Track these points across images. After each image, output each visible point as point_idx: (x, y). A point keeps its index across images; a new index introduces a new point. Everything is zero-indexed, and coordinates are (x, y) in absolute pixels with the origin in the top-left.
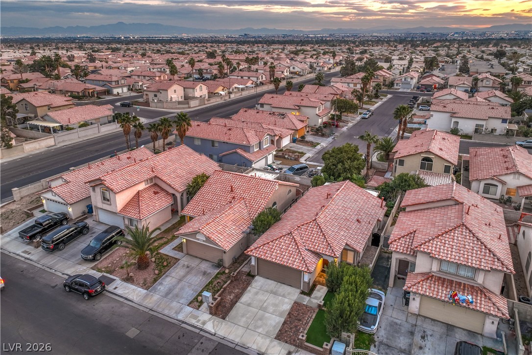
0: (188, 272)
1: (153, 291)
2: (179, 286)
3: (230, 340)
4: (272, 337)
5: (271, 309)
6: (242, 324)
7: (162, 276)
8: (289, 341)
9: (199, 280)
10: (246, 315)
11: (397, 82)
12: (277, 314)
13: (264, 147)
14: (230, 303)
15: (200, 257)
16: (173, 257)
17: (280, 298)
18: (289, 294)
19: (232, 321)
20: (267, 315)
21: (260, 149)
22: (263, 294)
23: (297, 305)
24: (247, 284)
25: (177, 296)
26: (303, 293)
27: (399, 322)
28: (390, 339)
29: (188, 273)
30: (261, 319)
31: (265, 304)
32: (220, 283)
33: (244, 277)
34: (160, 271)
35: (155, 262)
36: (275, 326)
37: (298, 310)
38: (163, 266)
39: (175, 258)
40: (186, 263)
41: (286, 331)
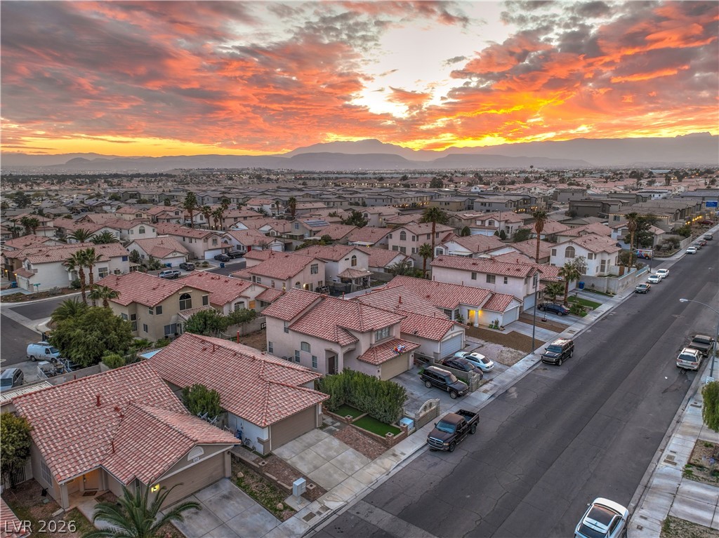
0: (209, 514)
2: (234, 527)
5: (332, 453)
12: (341, 450)
18: (318, 436)
20: (339, 458)
22: (306, 454)
24: (281, 462)
26: (321, 428)
32: (257, 486)
37: (344, 436)
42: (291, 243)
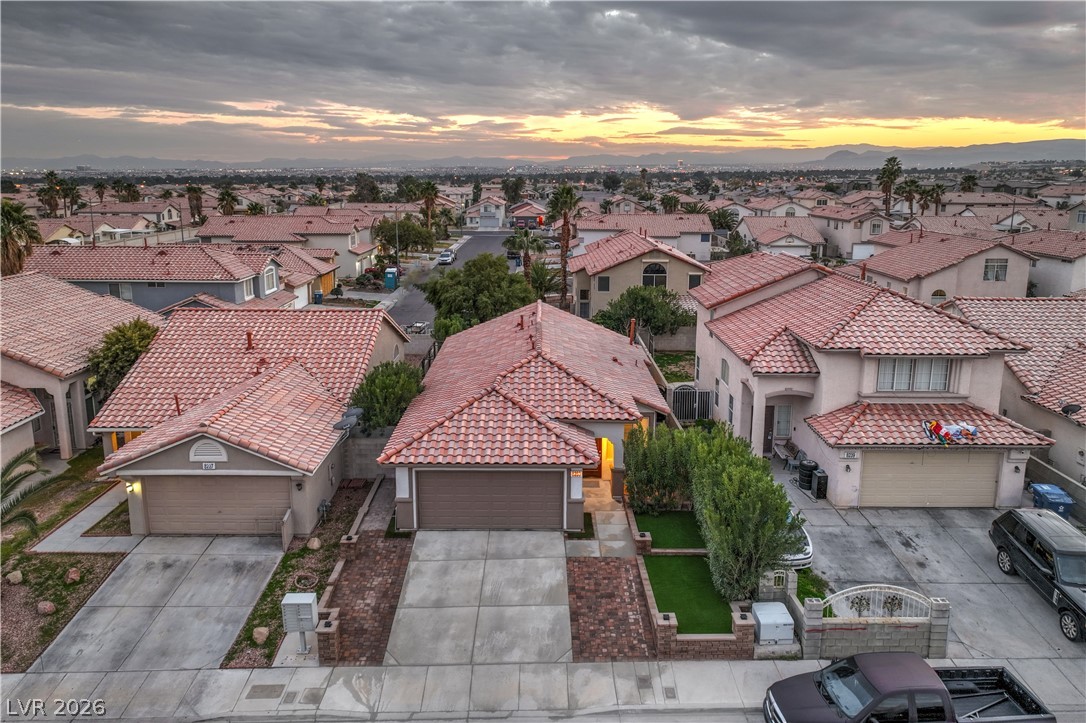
0: (176, 579)
1: (54, 668)
2: (161, 622)
3: (438, 715)
4: (563, 660)
5: (513, 594)
6: (448, 659)
7: (74, 613)
8: (619, 652)
9: (227, 589)
10: (446, 630)
11: (471, 215)
12: (539, 600)
13: (267, 292)
14: (375, 619)
15: (200, 532)
16: (96, 554)
17: (521, 562)
18: (538, 547)
19: (412, 661)
20: (510, 612)
21: (257, 295)
22: (465, 567)
23: (576, 566)
24: (401, 558)
25: (164, 652)
26: (570, 536)
27: (837, 530)
28: (850, 568)
29: (176, 581)
30: (499, 626)
31: (488, 589)
32: (306, 578)
33: (381, 545)
34: (59, 601)
35: (24, 582)
36: (552, 633)
37: (590, 574)
38: (66, 586)
39: (105, 555)
40: (156, 559)
41: (593, 633)
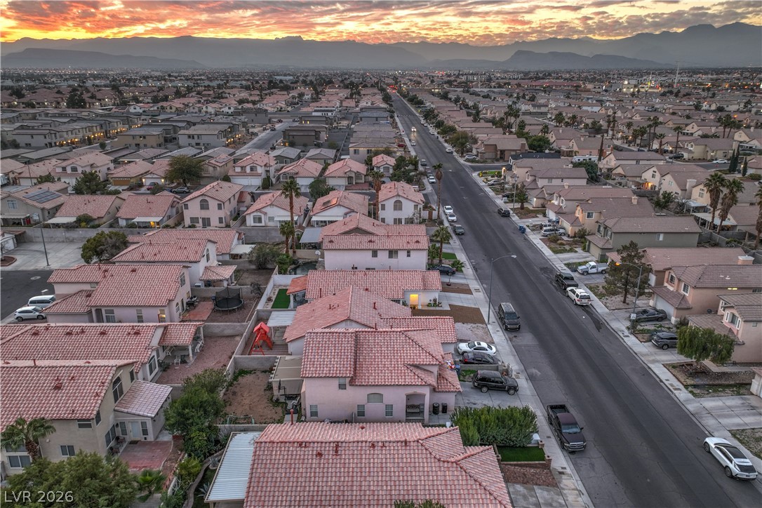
42: (25, 232)
